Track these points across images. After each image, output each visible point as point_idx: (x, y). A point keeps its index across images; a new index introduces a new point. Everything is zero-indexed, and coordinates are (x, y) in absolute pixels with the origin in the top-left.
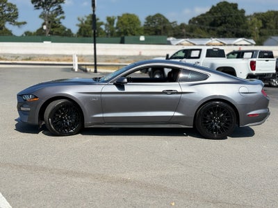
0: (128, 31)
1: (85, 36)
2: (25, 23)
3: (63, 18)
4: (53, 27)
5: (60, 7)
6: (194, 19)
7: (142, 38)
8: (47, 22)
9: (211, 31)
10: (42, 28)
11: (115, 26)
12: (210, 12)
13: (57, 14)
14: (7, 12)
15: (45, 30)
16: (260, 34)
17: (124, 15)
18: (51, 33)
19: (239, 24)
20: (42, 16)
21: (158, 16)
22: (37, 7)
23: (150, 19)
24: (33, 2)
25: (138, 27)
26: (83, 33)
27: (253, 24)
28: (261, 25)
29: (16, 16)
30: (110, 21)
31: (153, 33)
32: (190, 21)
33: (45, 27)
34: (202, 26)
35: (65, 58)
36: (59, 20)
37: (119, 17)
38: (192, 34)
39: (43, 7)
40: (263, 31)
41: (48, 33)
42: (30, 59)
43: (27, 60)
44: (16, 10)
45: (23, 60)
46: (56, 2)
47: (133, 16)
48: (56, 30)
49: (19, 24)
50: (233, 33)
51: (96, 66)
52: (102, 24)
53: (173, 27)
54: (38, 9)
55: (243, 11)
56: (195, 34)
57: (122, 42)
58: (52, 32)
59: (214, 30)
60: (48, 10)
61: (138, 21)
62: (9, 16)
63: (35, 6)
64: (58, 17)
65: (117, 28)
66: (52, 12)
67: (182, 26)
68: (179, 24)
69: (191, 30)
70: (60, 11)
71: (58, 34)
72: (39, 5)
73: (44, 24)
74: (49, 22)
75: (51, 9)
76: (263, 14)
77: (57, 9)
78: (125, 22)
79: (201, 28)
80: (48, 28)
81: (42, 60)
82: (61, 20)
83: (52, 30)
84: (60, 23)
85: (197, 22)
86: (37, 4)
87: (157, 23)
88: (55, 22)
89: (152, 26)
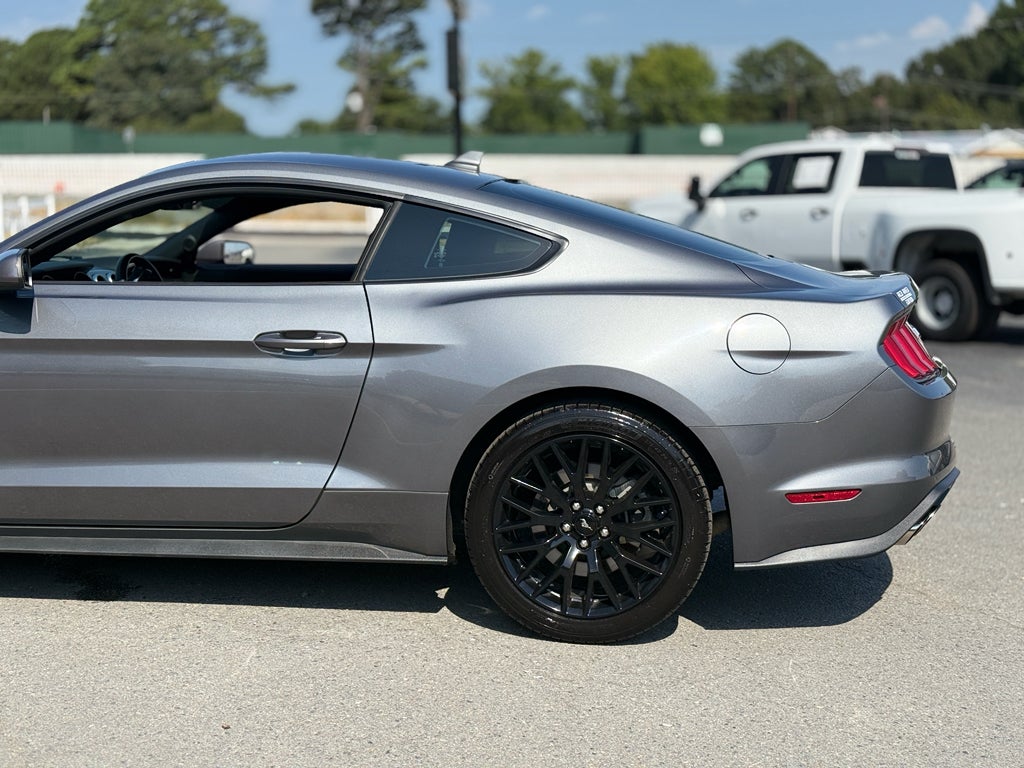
0: (666, 111)
1: (507, 130)
2: (289, 89)
3: (423, 65)
4: (387, 100)
5: (411, 28)
6: (930, 58)
7: (711, 135)
8: (364, 83)
9: (994, 105)
10: (346, 108)
11: (618, 91)
12: (988, 32)
13: (400, 50)
14: (229, 51)
15: (357, 116)
17: (651, 50)
18: (379, 122)
20: (349, 60)
21: (787, 50)
22: (330, 30)
23: (753, 64)
24: (317, 8)
25: (705, 92)
26: (499, 120)
29: (260, 64)
30: (602, 74)
31: (767, 114)
32: (912, 69)
33: (356, 102)
34: (961, 86)
36: (406, 73)
37: (635, 61)
38: (917, 117)
39: (351, 25)
41: (365, 121)
44: (260, 41)
46: (399, 9)
47: (690, 53)
48: (396, 111)
49: (269, 93)
52: (569, 84)
53: (846, 90)
56: (930, 115)
57: (636, 149)
58: (385, 117)
59: (1004, 98)
60: (371, 38)
61: (706, 74)
62: (234, 62)
63: (325, 25)
64: (406, 62)
65: (626, 100)
66: (383, 43)
67: (882, 85)
68: (867, 77)
69: (917, 101)
70: (411, 41)
71: (402, 125)
72: (339, 21)
73: (355, 90)
74: (373, 82)
75: (380, 35)
77: (402, 34)
78: (659, 77)
79: (956, 94)
80: (366, 103)
82: (417, 76)
83: (380, 110)
84: (410, 84)
85: (938, 70)
86: (330, 16)
87: (780, 78)
88: (392, 82)
89: (762, 87)
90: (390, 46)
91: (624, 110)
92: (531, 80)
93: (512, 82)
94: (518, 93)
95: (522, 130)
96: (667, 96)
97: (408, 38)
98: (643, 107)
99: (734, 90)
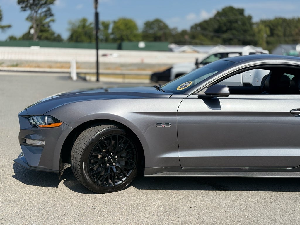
0: (124, 37)
1: (77, 41)
2: (9, 26)
3: (53, 21)
4: (42, 31)
5: (49, 10)
6: (197, 25)
7: (142, 45)
8: (35, 26)
9: (215, 39)
10: (29, 33)
11: (110, 31)
13: (46, 16)
15: (33, 35)
16: (268, 43)
17: (120, 20)
18: (39, 38)
19: (245, 31)
20: (30, 18)
22: (24, 9)
23: (149, 25)
24: (19, 3)
25: (135, 32)
26: (74, 38)
27: (259, 32)
28: (269, 33)
30: (105, 26)
31: (152, 39)
32: (192, 28)
33: (32, 31)
35: (59, 65)
36: (48, 23)
37: (115, 22)
38: (194, 41)
39: (30, 8)
40: (272, 39)
41: (35, 37)
42: (16, 65)
43: (13, 66)
44: (1, 12)
45: (8, 66)
46: (45, 3)
48: (45, 34)
49: (3, 28)
50: (239, 40)
51: (98, 74)
53: (174, 33)
54: (25, 10)
55: (250, 18)
56: (197, 41)
57: (120, 48)
58: (41, 36)
59: (218, 37)
60: (37, 12)
61: (135, 27)
63: (22, 8)
64: (48, 20)
65: (112, 33)
66: (41, 14)
67: (184, 32)
69: (193, 37)
70: (49, 13)
71: (47, 39)
72: (26, 7)
73: (31, 28)
74: (37, 25)
75: (40, 11)
76: (270, 21)
77: (46, 11)
78: (122, 27)
79: (204, 35)
80: (36, 32)
81: (31, 67)
82: (51, 24)
83: (40, 34)
84: (49, 26)
85: (199, 29)
86: (24, 5)
87: (156, 29)
88: (43, 26)
89: (151, 32)
90: (43, 15)
91: (112, 37)
92: (84, 27)
93: (79, 27)
94: (80, 30)
95: (81, 42)
96: (125, 33)
97: (48, 13)
98: (118, 36)
99: (143, 32)
